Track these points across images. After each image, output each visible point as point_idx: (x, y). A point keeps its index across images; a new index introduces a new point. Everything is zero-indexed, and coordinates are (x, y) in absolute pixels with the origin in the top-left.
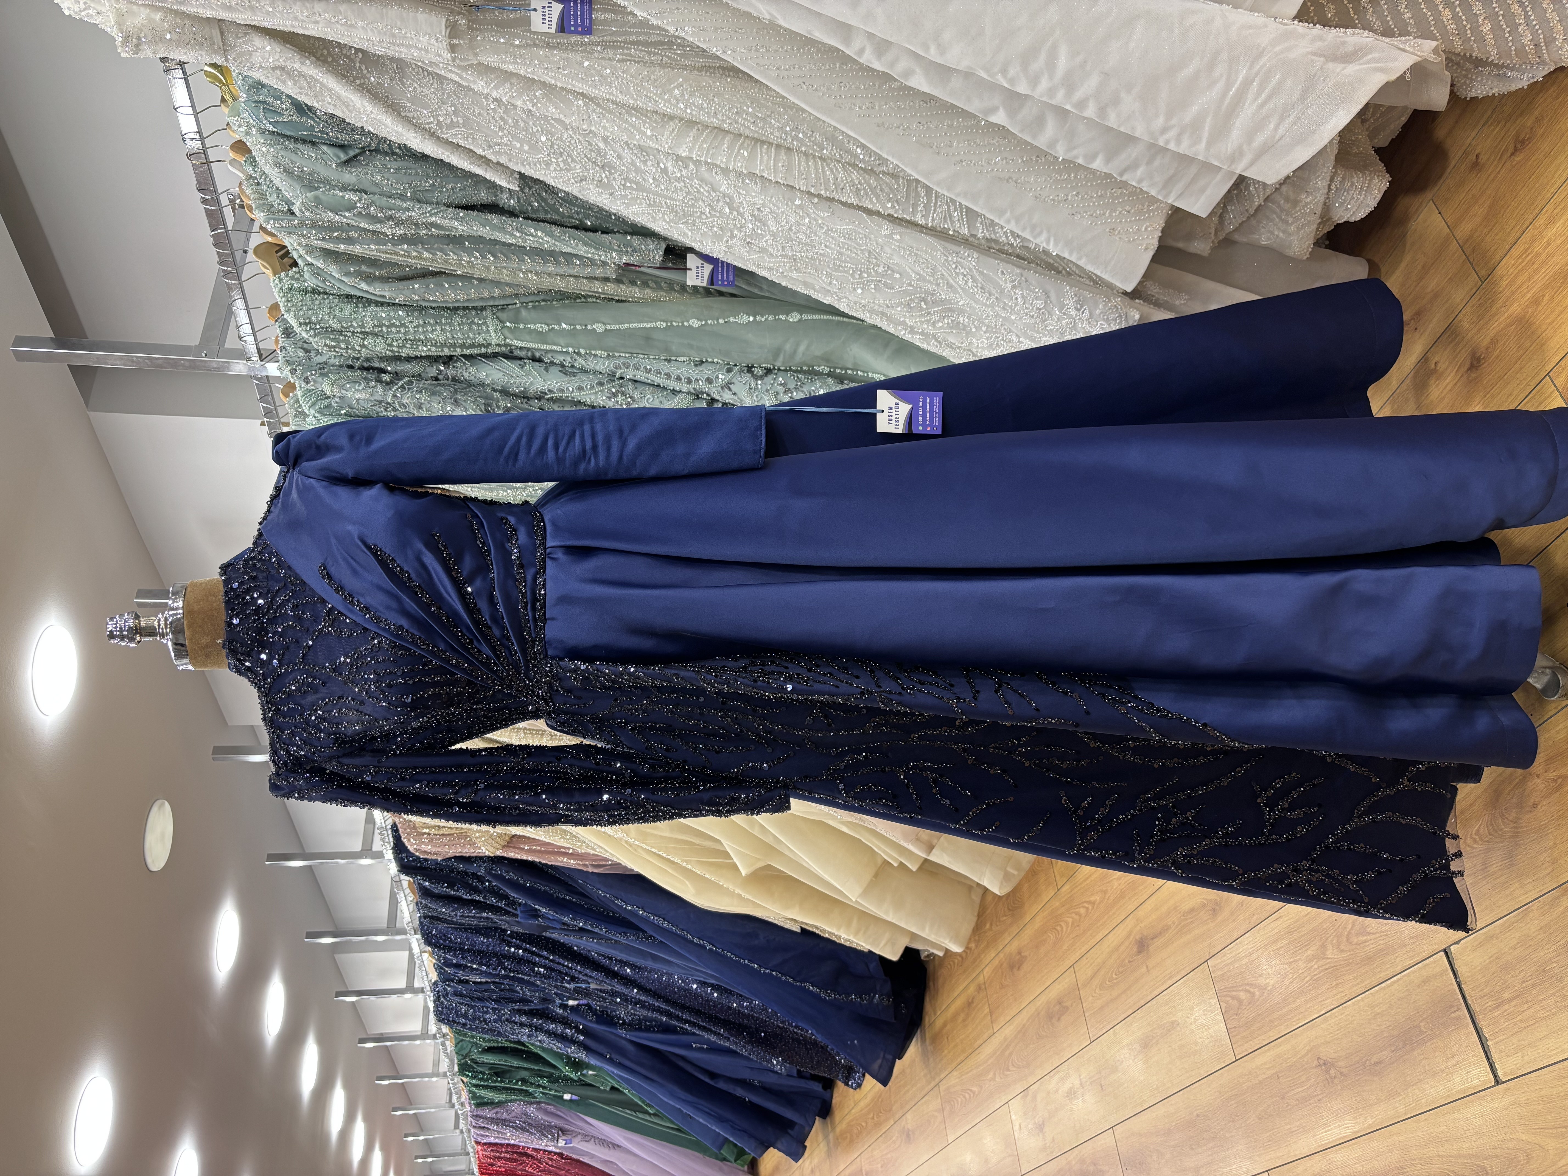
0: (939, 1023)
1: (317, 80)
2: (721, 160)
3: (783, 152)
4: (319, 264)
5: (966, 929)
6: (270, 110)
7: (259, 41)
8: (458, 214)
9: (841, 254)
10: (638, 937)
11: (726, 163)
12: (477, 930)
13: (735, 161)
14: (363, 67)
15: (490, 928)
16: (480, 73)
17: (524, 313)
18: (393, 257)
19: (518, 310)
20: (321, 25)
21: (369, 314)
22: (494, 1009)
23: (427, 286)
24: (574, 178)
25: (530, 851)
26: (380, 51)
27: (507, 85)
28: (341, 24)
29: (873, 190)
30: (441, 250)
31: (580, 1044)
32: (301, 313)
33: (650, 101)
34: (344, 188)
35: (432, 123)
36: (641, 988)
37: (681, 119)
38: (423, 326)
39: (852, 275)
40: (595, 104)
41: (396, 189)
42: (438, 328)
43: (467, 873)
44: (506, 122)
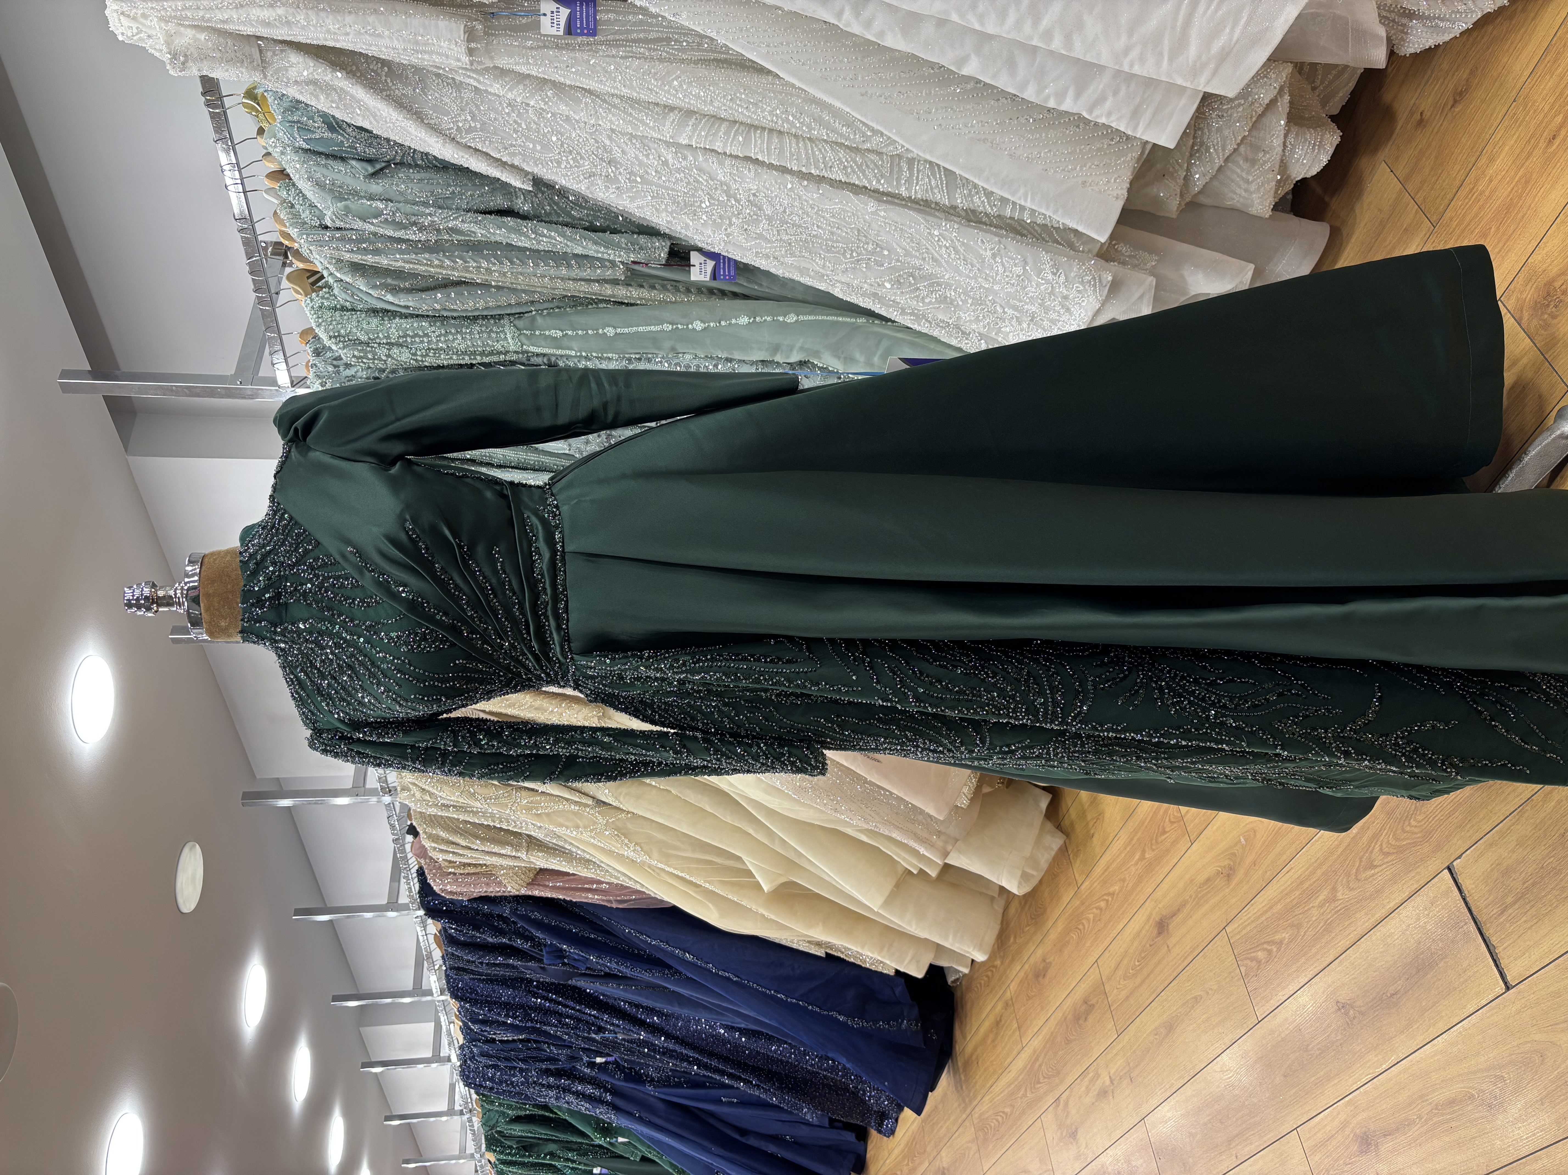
0: (969, 1048)
1: (347, 93)
2: (718, 146)
3: (775, 135)
4: (348, 279)
5: (990, 937)
6: (303, 128)
7: (295, 57)
8: (477, 218)
9: (832, 233)
10: (664, 974)
11: (723, 147)
12: (504, 982)
13: (731, 146)
14: (389, 81)
15: (516, 979)
16: (496, 78)
17: (539, 320)
18: (416, 267)
19: (534, 317)
20: (351, 36)
21: (394, 325)
22: (521, 1070)
23: (449, 295)
24: (583, 175)
25: (554, 888)
26: (405, 59)
27: (521, 87)
28: (370, 35)
29: (859, 167)
30: (461, 259)
31: (608, 1104)
32: (331, 327)
33: (651, 93)
34: (371, 198)
35: (452, 128)
36: (668, 1036)
37: (681, 110)
38: (445, 336)
39: (844, 254)
40: (601, 99)
41: (419, 197)
42: (459, 336)
43: (492, 916)
44: (519, 125)
